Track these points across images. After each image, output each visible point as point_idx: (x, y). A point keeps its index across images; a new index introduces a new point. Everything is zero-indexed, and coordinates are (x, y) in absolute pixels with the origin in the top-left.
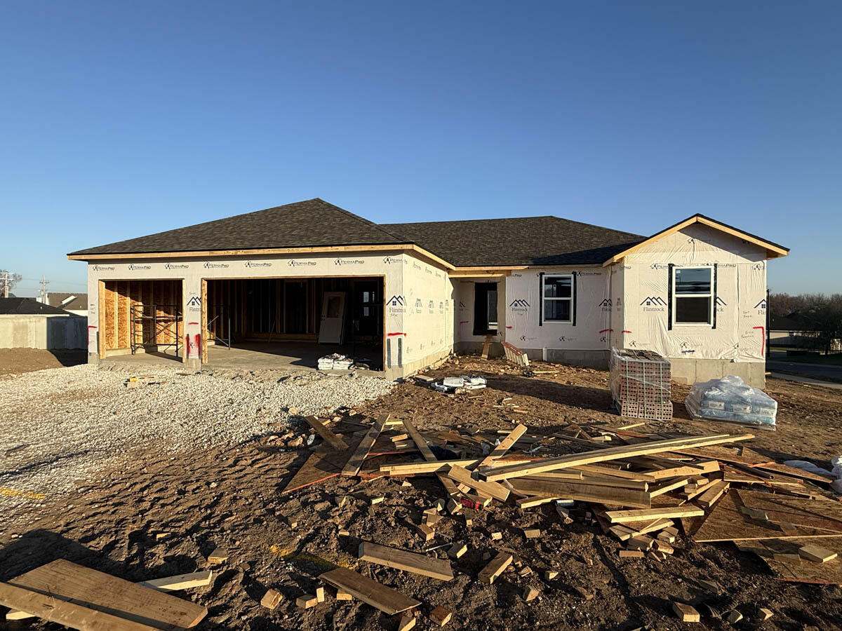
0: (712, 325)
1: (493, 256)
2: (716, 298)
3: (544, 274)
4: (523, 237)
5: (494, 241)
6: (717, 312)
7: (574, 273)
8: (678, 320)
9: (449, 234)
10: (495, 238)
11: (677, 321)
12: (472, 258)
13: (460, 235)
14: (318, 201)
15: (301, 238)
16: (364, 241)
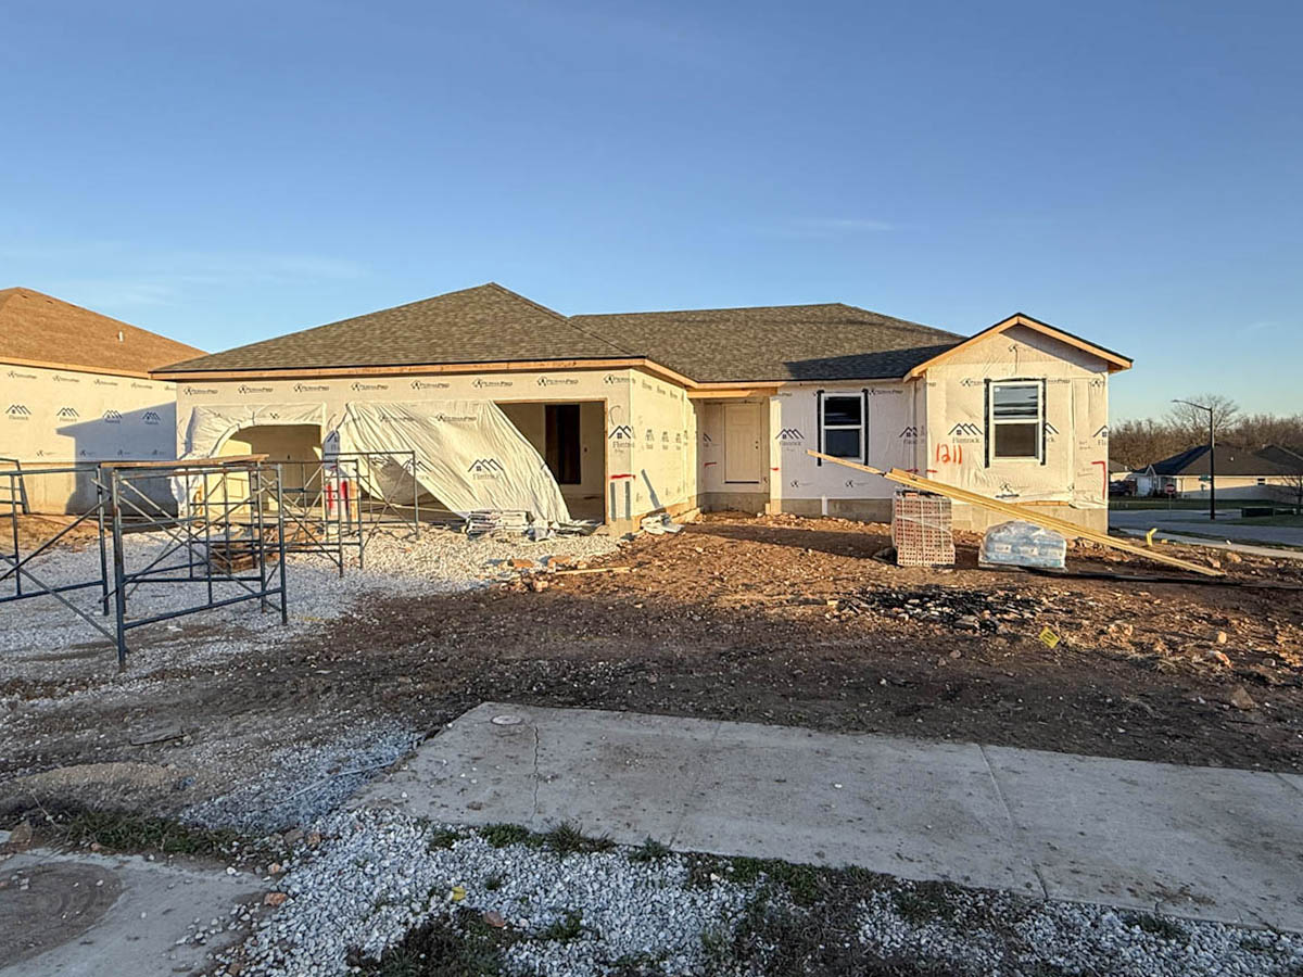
0: (1041, 460)
1: (751, 367)
2: (1044, 425)
3: (823, 392)
4: (796, 336)
5: (754, 343)
6: (1047, 443)
7: (865, 391)
8: (998, 454)
9: (686, 332)
10: (755, 338)
11: (996, 455)
12: (720, 370)
13: (703, 333)
14: (494, 288)
15: (488, 349)
16: (578, 355)
